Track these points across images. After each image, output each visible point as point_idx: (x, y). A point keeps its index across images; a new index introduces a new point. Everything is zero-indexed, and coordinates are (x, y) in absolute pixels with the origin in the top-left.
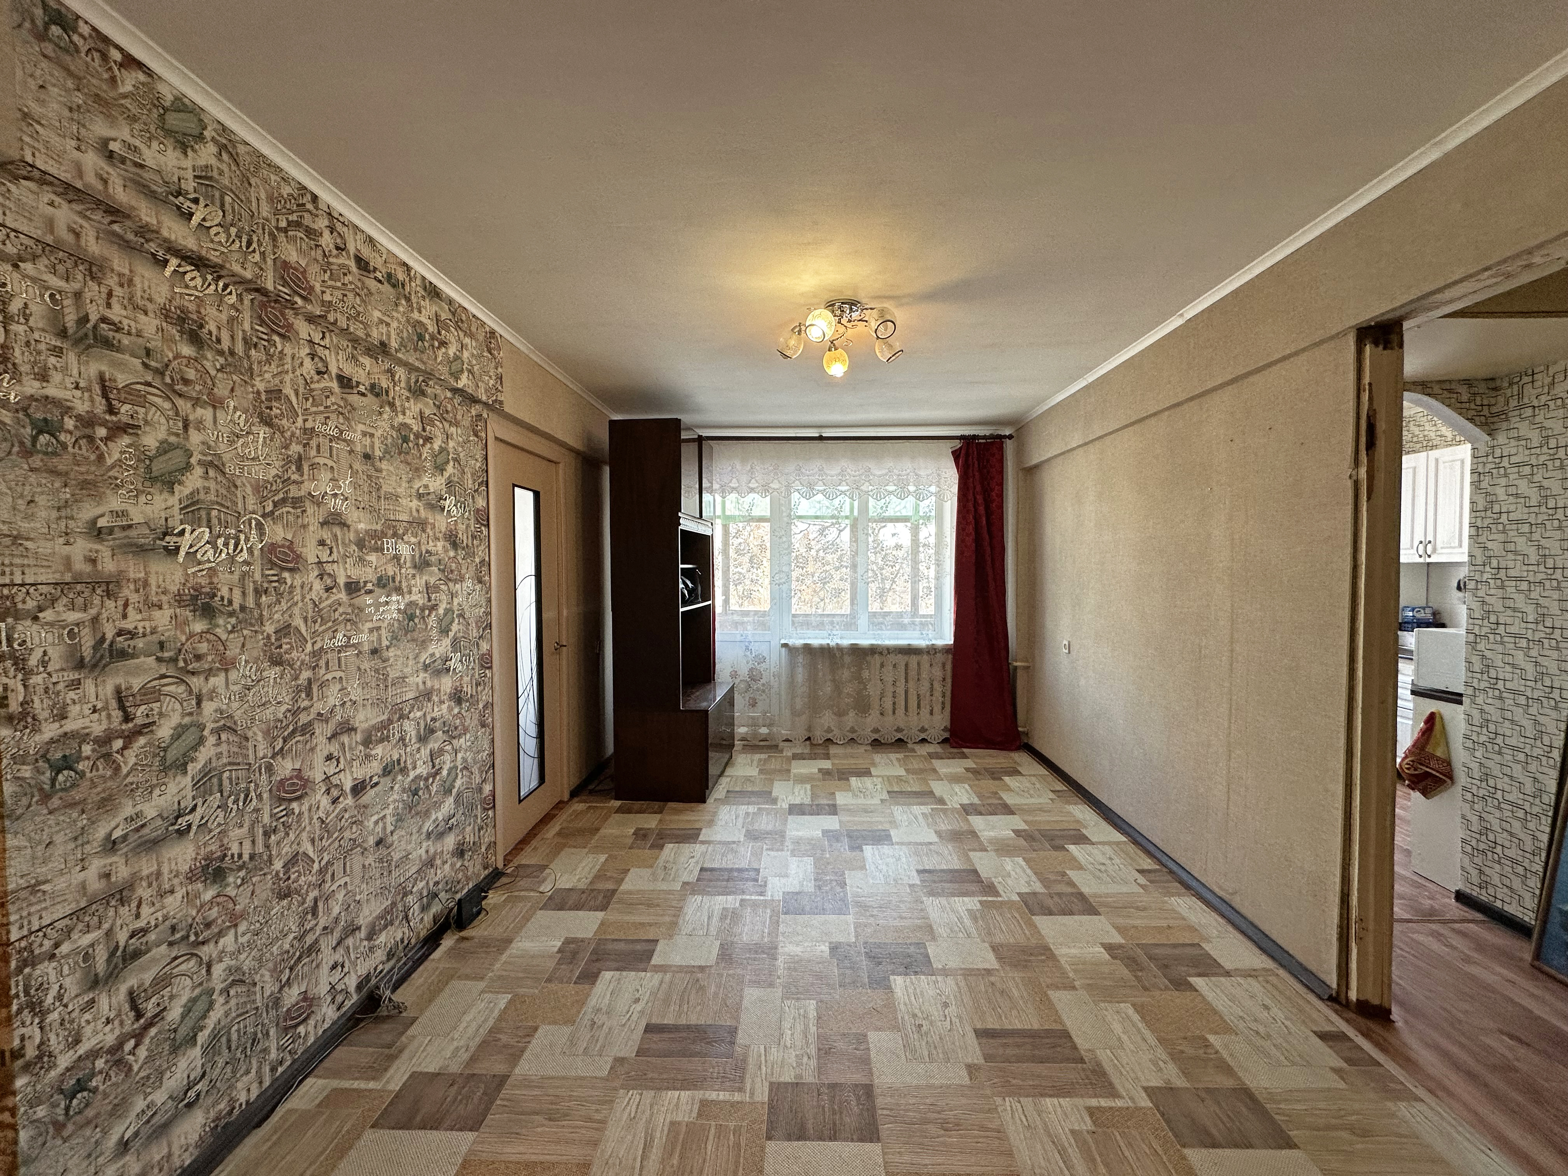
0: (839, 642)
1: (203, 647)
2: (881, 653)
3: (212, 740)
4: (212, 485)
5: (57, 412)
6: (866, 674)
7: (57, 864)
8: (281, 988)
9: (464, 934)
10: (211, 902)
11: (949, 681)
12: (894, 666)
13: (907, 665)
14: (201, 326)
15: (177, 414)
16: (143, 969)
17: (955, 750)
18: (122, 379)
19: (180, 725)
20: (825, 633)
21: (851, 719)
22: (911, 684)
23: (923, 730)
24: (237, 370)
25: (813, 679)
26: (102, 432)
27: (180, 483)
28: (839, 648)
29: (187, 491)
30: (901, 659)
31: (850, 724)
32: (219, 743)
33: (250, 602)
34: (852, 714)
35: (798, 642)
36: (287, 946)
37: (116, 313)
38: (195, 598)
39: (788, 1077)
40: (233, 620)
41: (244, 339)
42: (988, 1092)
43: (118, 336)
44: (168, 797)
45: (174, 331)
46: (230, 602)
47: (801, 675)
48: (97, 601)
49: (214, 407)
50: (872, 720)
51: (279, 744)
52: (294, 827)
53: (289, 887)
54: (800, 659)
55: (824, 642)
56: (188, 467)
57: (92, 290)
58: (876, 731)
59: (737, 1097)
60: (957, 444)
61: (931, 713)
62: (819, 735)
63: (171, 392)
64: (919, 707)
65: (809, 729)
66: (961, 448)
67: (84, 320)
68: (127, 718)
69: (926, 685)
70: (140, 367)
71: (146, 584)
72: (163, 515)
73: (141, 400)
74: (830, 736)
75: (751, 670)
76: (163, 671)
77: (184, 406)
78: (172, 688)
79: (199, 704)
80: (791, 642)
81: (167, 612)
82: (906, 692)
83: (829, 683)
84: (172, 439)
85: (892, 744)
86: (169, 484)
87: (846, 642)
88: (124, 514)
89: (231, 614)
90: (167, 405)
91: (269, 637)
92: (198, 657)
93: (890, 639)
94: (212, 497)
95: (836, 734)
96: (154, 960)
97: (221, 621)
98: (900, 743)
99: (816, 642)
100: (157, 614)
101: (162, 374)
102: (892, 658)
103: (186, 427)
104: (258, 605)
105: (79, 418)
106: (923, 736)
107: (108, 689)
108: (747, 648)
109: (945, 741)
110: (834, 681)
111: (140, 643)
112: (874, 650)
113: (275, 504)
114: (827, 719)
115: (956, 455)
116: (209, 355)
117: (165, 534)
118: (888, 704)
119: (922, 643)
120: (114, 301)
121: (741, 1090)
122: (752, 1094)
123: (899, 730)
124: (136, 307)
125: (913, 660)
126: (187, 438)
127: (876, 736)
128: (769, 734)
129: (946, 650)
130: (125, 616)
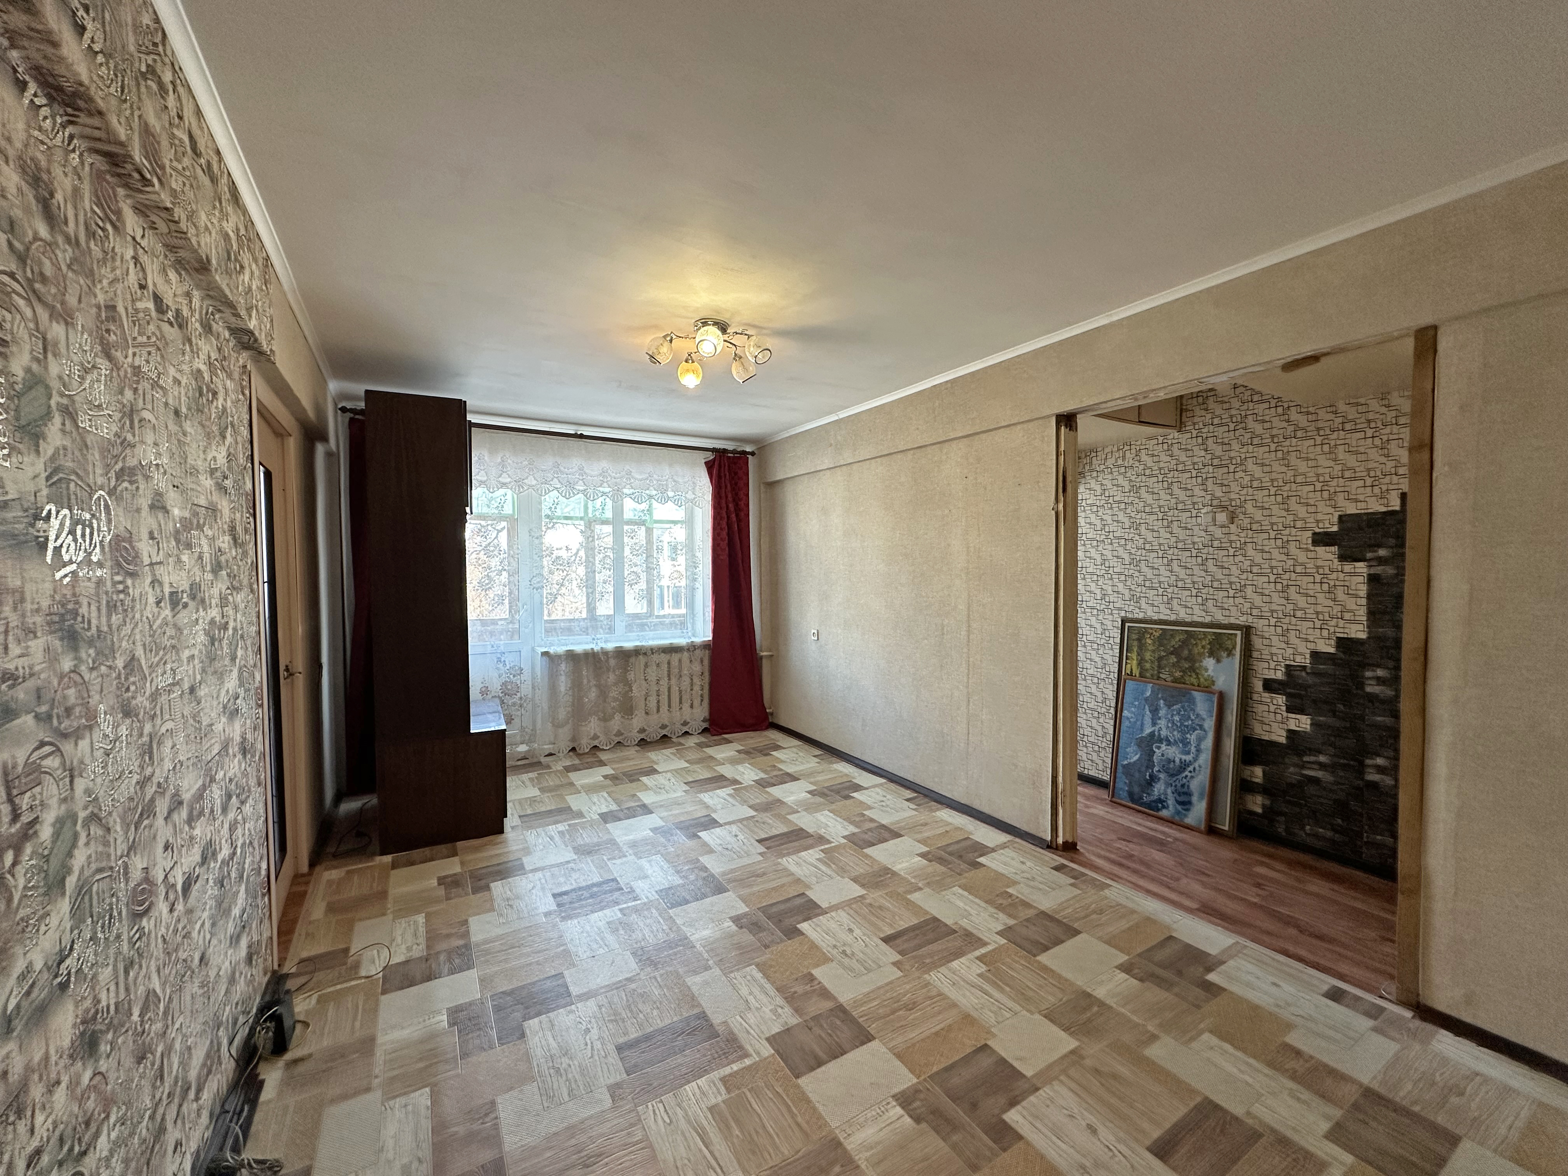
0: (604, 646)
1: (72, 695)
2: (645, 654)
3: (83, 837)
4: (68, 443)
6: (631, 676)
9: (289, 1056)
10: (88, 1087)
11: (707, 674)
12: (658, 665)
13: (669, 663)
14: (51, 194)
15: (37, 327)
17: (716, 738)
19: (58, 819)
20: (589, 638)
21: (616, 723)
22: (674, 681)
23: (685, 723)
25: (577, 685)
27: (44, 438)
28: (605, 653)
29: (50, 451)
30: (664, 658)
31: (616, 728)
32: (88, 841)
33: (104, 625)
34: (617, 717)
35: (561, 649)
36: (144, 1132)
38: (62, 619)
39: (776, 1029)
40: (93, 652)
41: (86, 225)
42: (917, 974)
44: (52, 933)
45: (31, 197)
46: (89, 624)
47: (563, 683)
49: (67, 323)
50: (638, 721)
51: (132, 835)
52: (145, 953)
53: (143, 1045)
54: (563, 666)
55: (588, 647)
56: (49, 413)
58: (642, 731)
59: (747, 1062)
60: (710, 456)
61: (692, 706)
62: (585, 744)
63: (32, 292)
64: (681, 703)
65: (574, 739)
66: (714, 460)
68: (15, 815)
69: (686, 681)
71: (22, 597)
72: (32, 487)
74: (596, 743)
75: (504, 684)
76: (41, 735)
78: (50, 762)
79: (72, 783)
80: (552, 651)
81: (41, 642)
82: (669, 689)
83: (594, 689)
84: (35, 368)
85: (657, 741)
86: (35, 438)
87: (610, 646)
89: (91, 642)
90: (30, 313)
91: (119, 675)
92: (68, 711)
93: (653, 639)
94: (70, 462)
95: (601, 741)
97: (83, 654)
98: (665, 740)
99: (579, 648)
100: (33, 645)
101: (24, 262)
102: (655, 658)
103: (45, 350)
104: (110, 627)
106: (685, 729)
108: (499, 660)
109: (705, 730)
110: (598, 686)
111: (21, 693)
112: (637, 652)
113: (117, 476)
114: (593, 726)
115: (709, 466)
116: (60, 241)
117: (35, 517)
118: (653, 704)
119: (682, 641)
121: (747, 1055)
122: (758, 1053)
123: (664, 727)
125: (675, 657)
126: (47, 368)
127: (642, 736)
128: (529, 751)
129: (705, 646)
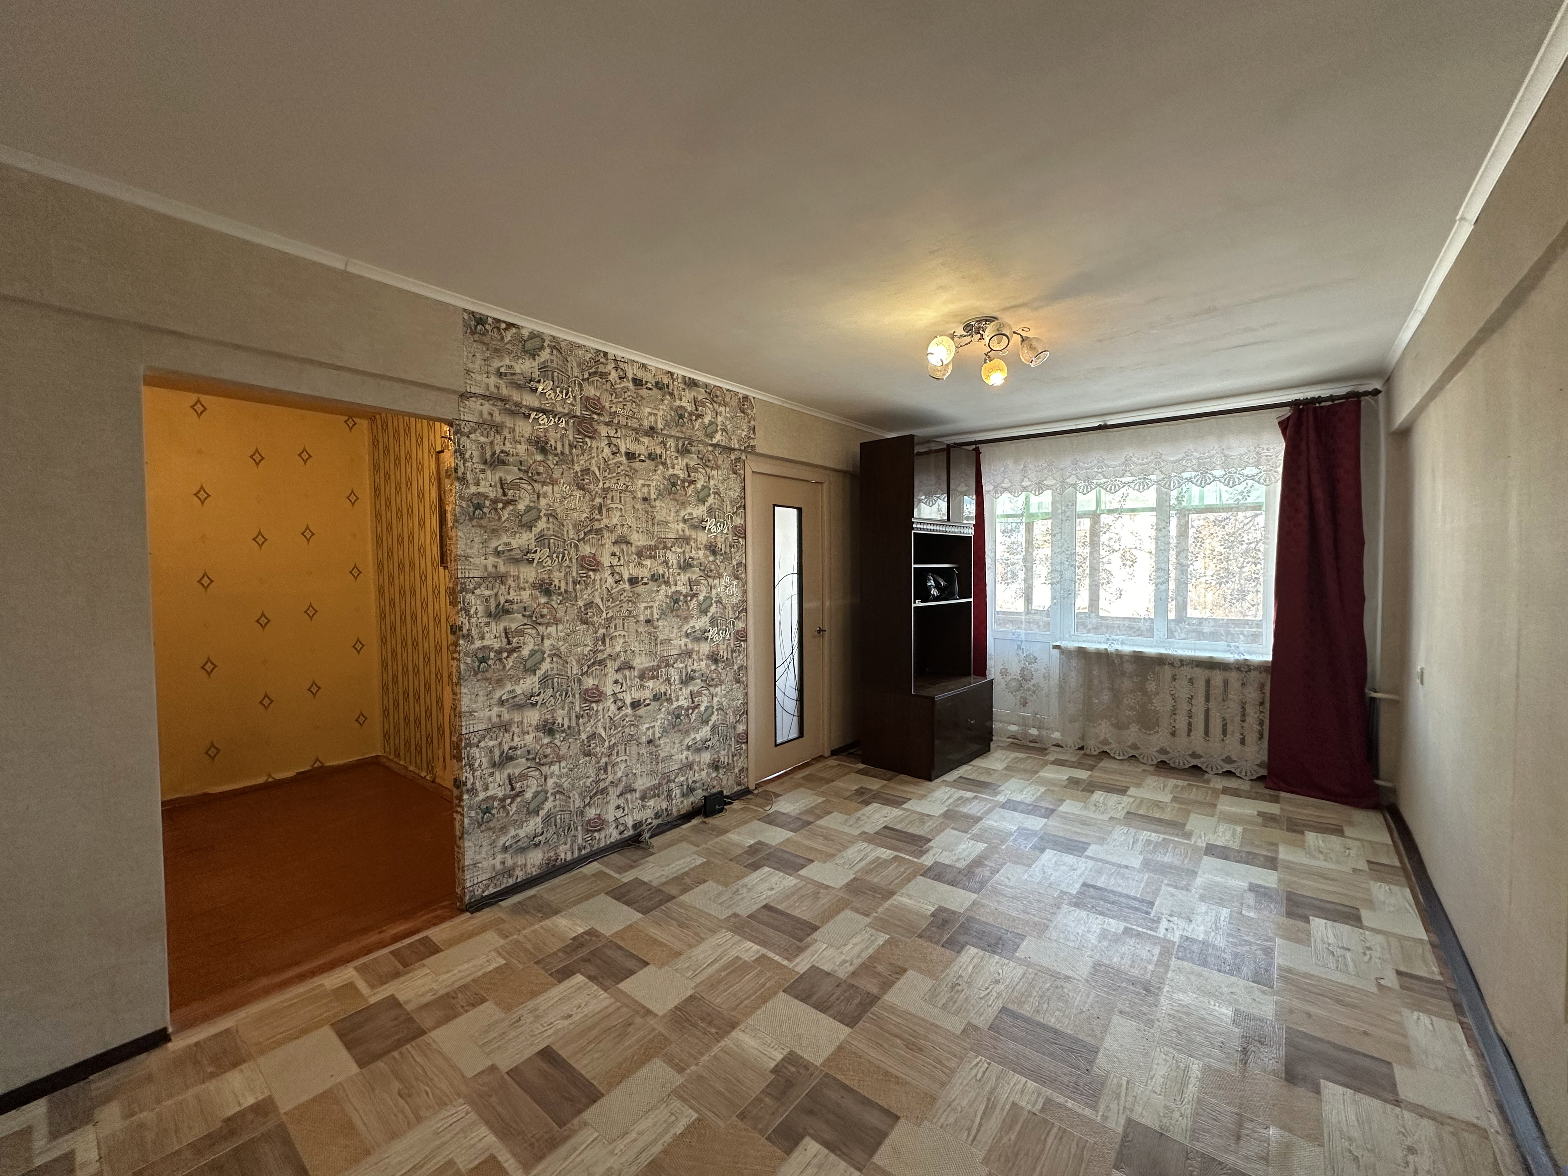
0: (1119, 648)
1: (545, 611)
2: (1172, 664)
3: (548, 660)
4: (551, 526)
5: (483, 499)
6: (1151, 686)
7: (480, 705)
8: (585, 806)
10: (547, 744)
11: (1267, 705)
12: (1191, 681)
13: (1208, 682)
14: (547, 443)
15: (534, 491)
16: (515, 767)
17: (1268, 791)
18: (509, 479)
19: (533, 650)
20: (1101, 637)
21: (1133, 734)
22: (1212, 705)
23: (1228, 760)
24: (564, 461)
25: (1088, 684)
26: (500, 505)
27: (535, 526)
28: (1119, 655)
29: (538, 530)
30: (1201, 675)
31: (1131, 740)
32: (551, 663)
33: (570, 588)
34: (1134, 728)
35: (1072, 645)
36: (588, 784)
37: (508, 447)
38: (541, 585)
39: (826, 967)
40: (561, 598)
41: (570, 445)
43: (508, 458)
44: (527, 685)
45: (533, 449)
46: (559, 588)
47: (1074, 679)
48: (497, 585)
49: (553, 485)
50: (1159, 739)
51: (585, 669)
52: (593, 717)
53: (590, 751)
54: (1074, 662)
55: (1103, 647)
56: (539, 518)
57: (498, 439)
58: (1163, 751)
59: (785, 962)
60: (1286, 412)
61: (1243, 742)
62: (1093, 746)
63: (532, 481)
64: (1224, 733)
65: (1083, 738)
66: (1288, 418)
67: (494, 454)
68: (509, 643)
69: (1233, 709)
70: (517, 471)
71: (518, 578)
72: (527, 543)
73: (517, 487)
74: (1106, 748)
75: (1023, 669)
76: (525, 621)
77: (537, 486)
78: (529, 631)
79: (542, 640)
80: (1063, 644)
81: (528, 592)
82: (1207, 712)
83: (1106, 692)
84: (532, 504)
85: (1185, 770)
86: (529, 527)
87: (1127, 649)
88: (509, 544)
89: (560, 594)
90: (530, 487)
91: (580, 608)
92: (542, 616)
93: (1183, 649)
94: (551, 532)
95: (1113, 748)
96: (519, 764)
97: (554, 598)
98: (1196, 771)
99: (1091, 646)
100: (523, 593)
101: (528, 472)
102: (1186, 671)
103: (538, 497)
104: (575, 590)
105: (491, 500)
106: (1228, 767)
107: (501, 627)
108: (1019, 647)
109: (1261, 779)
110: (1112, 689)
111: (515, 607)
112: (1161, 661)
113: (585, 534)
114: (1104, 730)
115: (1284, 426)
116: (550, 458)
117: (528, 553)
118: (1181, 724)
119: (1230, 657)
120: (506, 442)
121: (791, 960)
122: (796, 966)
123: (1194, 755)
124: (516, 442)
125: (1217, 677)
126: (539, 503)
127: (1164, 758)
128: (1039, 735)
129: (1262, 667)
130: (509, 593)
